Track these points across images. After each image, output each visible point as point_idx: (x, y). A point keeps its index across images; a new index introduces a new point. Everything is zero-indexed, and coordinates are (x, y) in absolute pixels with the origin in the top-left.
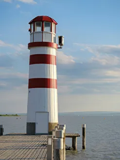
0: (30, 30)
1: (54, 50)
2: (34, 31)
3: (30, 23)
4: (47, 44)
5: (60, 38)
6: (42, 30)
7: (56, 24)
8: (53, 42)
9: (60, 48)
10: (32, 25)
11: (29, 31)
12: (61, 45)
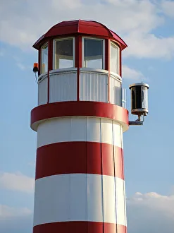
0: (37, 69)
1: (117, 127)
2: (50, 67)
3: (38, 46)
4: (95, 110)
5: (137, 92)
6: (78, 64)
7: (122, 46)
8: (112, 100)
9: (138, 123)
10: (45, 51)
11: (35, 70)
12: (139, 114)
